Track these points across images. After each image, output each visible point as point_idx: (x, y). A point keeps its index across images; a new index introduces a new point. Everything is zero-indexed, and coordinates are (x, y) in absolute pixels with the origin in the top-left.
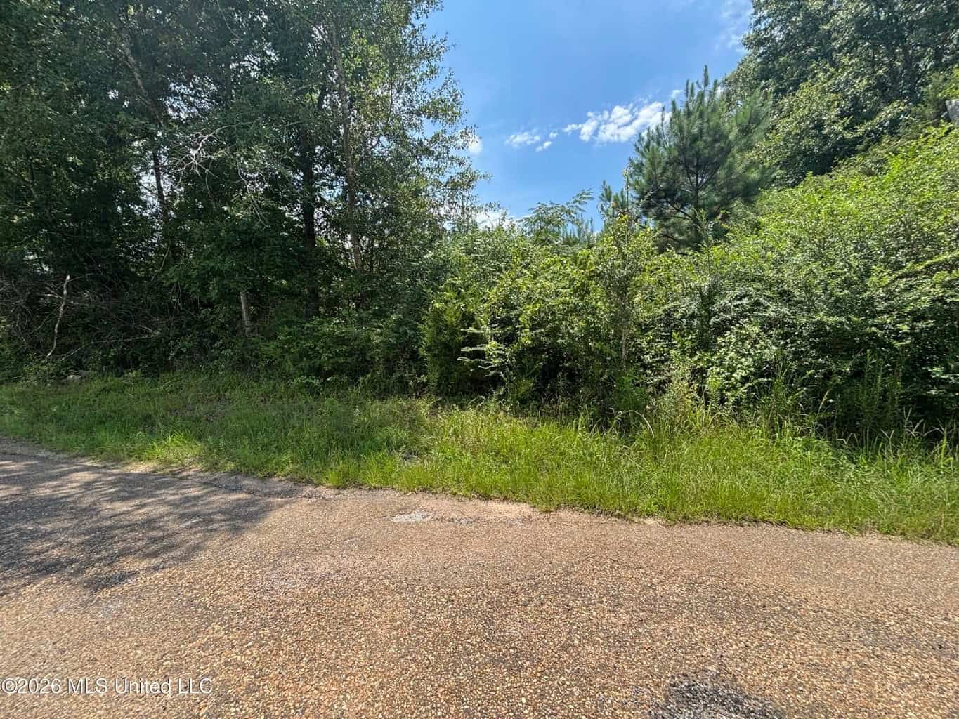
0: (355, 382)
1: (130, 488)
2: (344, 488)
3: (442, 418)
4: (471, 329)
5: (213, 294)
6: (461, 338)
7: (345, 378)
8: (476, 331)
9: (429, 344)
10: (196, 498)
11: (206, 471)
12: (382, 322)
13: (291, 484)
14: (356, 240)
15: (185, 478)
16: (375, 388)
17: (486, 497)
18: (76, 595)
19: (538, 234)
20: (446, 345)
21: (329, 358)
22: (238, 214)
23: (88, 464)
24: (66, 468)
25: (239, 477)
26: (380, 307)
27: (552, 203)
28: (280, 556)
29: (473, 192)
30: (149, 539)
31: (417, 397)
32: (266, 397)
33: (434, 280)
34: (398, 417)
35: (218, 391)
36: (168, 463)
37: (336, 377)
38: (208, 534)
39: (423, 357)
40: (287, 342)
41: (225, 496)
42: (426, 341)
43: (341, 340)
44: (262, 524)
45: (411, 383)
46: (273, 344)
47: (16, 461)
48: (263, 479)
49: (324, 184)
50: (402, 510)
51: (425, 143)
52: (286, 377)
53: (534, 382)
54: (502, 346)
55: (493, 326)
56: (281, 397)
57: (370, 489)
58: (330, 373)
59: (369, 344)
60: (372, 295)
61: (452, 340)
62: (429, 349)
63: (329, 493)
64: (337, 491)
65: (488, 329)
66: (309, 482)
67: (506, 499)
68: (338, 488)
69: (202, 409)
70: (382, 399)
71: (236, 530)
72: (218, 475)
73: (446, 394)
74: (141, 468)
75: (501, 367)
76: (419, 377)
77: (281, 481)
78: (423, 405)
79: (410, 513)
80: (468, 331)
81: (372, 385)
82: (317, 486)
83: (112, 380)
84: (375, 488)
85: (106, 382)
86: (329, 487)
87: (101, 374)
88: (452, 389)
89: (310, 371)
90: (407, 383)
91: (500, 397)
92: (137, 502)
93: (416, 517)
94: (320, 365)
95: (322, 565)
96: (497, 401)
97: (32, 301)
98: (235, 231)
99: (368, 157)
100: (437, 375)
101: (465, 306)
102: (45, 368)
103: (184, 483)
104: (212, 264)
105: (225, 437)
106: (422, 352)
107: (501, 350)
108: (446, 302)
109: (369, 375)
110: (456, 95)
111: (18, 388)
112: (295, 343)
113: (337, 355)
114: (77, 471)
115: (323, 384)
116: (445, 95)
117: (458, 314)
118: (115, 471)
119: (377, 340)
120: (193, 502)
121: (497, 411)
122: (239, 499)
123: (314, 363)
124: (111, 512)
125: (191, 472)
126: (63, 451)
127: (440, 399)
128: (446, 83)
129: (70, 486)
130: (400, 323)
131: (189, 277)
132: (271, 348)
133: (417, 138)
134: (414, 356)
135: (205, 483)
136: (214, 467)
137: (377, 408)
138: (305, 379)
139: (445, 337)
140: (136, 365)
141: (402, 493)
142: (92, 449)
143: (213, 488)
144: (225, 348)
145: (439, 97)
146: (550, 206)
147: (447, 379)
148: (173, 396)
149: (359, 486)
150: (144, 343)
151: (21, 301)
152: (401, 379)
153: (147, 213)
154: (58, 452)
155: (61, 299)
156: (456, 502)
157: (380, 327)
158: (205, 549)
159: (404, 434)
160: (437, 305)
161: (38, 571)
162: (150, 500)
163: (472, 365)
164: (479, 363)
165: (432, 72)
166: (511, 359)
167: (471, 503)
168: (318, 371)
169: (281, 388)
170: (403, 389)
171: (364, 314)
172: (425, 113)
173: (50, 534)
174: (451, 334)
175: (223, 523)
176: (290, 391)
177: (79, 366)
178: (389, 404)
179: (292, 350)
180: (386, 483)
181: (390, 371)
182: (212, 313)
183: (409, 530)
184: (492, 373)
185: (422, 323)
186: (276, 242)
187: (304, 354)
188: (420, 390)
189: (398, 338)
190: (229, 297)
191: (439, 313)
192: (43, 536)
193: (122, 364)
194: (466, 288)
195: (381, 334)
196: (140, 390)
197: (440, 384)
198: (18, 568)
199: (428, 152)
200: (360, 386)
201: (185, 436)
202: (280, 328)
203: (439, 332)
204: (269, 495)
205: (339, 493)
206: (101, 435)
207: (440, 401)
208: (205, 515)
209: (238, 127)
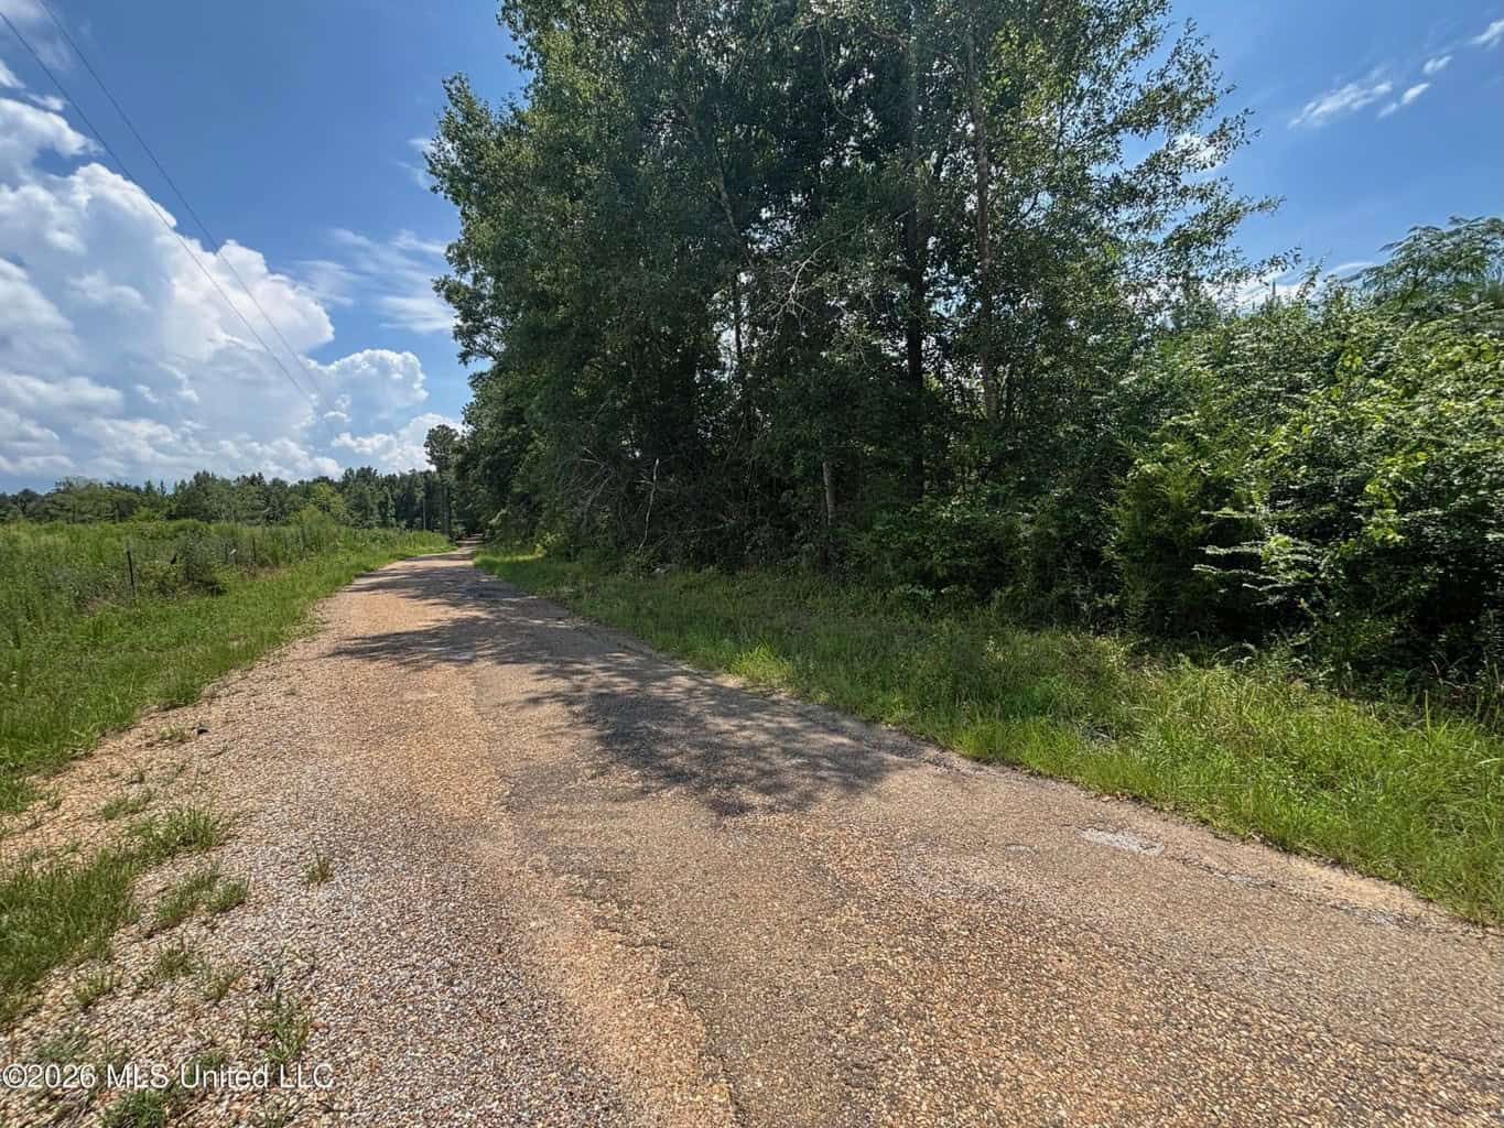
0: (984, 599)
1: (729, 703)
2: (988, 763)
3: (1152, 676)
4: (1227, 510)
5: (798, 472)
6: (1199, 529)
7: (968, 590)
8: (1237, 515)
9: (1125, 538)
10: (794, 731)
11: (797, 699)
12: (1034, 503)
13: (906, 739)
14: (990, 372)
15: (776, 703)
16: (1018, 609)
17: (1285, 846)
18: (705, 816)
19: (1405, 297)
20: (1164, 544)
21: (944, 558)
22: (838, 359)
23: (684, 668)
24: (669, 669)
25: (837, 715)
26: (1029, 476)
27: (1455, 221)
28: (914, 840)
29: (1229, 245)
30: (759, 770)
31: (1098, 633)
32: (857, 609)
33: (1138, 422)
34: (1063, 662)
35: (798, 597)
36: (755, 680)
37: (954, 588)
38: (818, 782)
39: (1112, 561)
40: (885, 534)
41: (825, 736)
42: (1117, 535)
43: (964, 531)
44: (882, 786)
45: (1085, 607)
46: (867, 537)
47: (630, 655)
48: (867, 723)
49: (938, 294)
50: (1101, 823)
51: (1125, 179)
52: (884, 583)
53: (1400, 626)
54: (1305, 546)
55: (1280, 503)
56: (875, 612)
57: (1031, 774)
58: (943, 582)
59: (1011, 537)
60: (1014, 457)
61: (1180, 532)
62: (1122, 548)
63: (965, 766)
64: (976, 765)
65: (1265, 510)
66: (931, 741)
67: (1338, 863)
68: (978, 760)
69: (783, 619)
70: (1032, 630)
71: (850, 788)
72: (811, 707)
73: (1158, 633)
74: (731, 682)
75: (1304, 588)
76: (1102, 596)
77: (890, 730)
78: (1112, 650)
79: (1115, 832)
80: (1219, 514)
81: (1012, 605)
82: (944, 749)
83: (693, 576)
84: (1040, 774)
85: (687, 577)
86: (962, 756)
87: (683, 568)
88: (1171, 624)
89: (915, 576)
90: (1077, 607)
91: (1299, 650)
92: (735, 722)
93: (1127, 842)
94: (931, 568)
95: (980, 873)
96: (1291, 657)
97: (631, 489)
98: (825, 384)
99: (1016, 234)
100: (1144, 595)
101: (1213, 467)
102: (638, 559)
103: (776, 709)
104: (798, 432)
105: (814, 659)
106: (1108, 552)
107: (1301, 553)
108: (1165, 462)
109: (1009, 589)
110: (1198, 68)
111: (619, 579)
112: (896, 536)
113: (955, 554)
114: (678, 674)
115: (934, 597)
116: (1173, 74)
117: (1194, 483)
118: (709, 681)
119: (1026, 532)
120: (793, 736)
121: (1289, 678)
122: (843, 745)
123: (923, 566)
124: (717, 729)
125: (782, 696)
126: (662, 650)
127: (1147, 640)
128: (1177, 52)
129: (675, 689)
130: (1066, 502)
131: (771, 451)
132: (863, 543)
133: (1109, 176)
134: (1092, 558)
135: (800, 715)
136: (805, 695)
137: (1027, 645)
138: (909, 589)
139: (1163, 524)
140: (712, 560)
141: (1093, 794)
142: (686, 653)
143: (809, 723)
144: (806, 542)
145: (1159, 83)
146: (1453, 228)
147: (1161, 605)
148: (750, 598)
149: (1014, 765)
150: (720, 533)
151: (623, 489)
152: (1066, 600)
153: (725, 377)
154: (659, 651)
155: (652, 486)
156: (1210, 838)
157: (1030, 511)
158: (819, 801)
159: (1079, 695)
160: (1148, 468)
161: (668, 776)
162: (749, 723)
163: (1222, 581)
164: (1240, 579)
165: (1145, 43)
166: (1332, 572)
167: (1246, 848)
168: (926, 578)
169: (876, 598)
170: (1069, 615)
171: (1002, 489)
172: (1126, 124)
173: (671, 738)
174: (1175, 522)
175: (832, 773)
176: (888, 603)
177: (665, 559)
178: (1045, 639)
179: (892, 546)
180: (1059, 772)
181: (1045, 584)
182: (794, 496)
183: (1120, 861)
184: (1273, 599)
185: (1112, 501)
186: (875, 392)
187: (908, 552)
188: (1104, 621)
189: (1062, 528)
190: (814, 474)
191: (1149, 481)
192: (666, 740)
193: (700, 558)
194: (1213, 432)
195: (1032, 522)
196: (718, 590)
197: (1148, 613)
198: (654, 768)
199: (1131, 195)
200: (994, 606)
201: (772, 651)
202: (877, 514)
203: (1149, 517)
204: (878, 747)
205: (981, 770)
206: (692, 637)
207: (1147, 644)
208: (809, 756)
209: (838, 241)
